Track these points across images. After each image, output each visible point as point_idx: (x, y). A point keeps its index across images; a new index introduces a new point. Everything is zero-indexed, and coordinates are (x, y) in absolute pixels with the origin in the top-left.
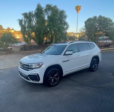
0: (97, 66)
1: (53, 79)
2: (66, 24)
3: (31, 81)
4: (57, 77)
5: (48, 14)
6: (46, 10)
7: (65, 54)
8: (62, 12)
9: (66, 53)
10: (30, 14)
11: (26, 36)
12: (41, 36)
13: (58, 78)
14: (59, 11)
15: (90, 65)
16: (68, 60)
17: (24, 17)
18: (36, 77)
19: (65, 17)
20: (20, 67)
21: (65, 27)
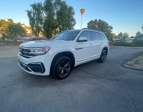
0: (106, 57)
1: (62, 70)
2: (73, 20)
3: (32, 73)
4: (67, 68)
5: (57, 9)
6: (55, 4)
7: (78, 41)
8: (71, 8)
9: (80, 39)
10: (39, 5)
11: (35, 28)
12: (50, 29)
13: (69, 69)
14: (68, 7)
15: (100, 56)
16: (82, 48)
17: (32, 9)
18: (39, 67)
19: (73, 13)
20: (20, 54)
21: (73, 23)
